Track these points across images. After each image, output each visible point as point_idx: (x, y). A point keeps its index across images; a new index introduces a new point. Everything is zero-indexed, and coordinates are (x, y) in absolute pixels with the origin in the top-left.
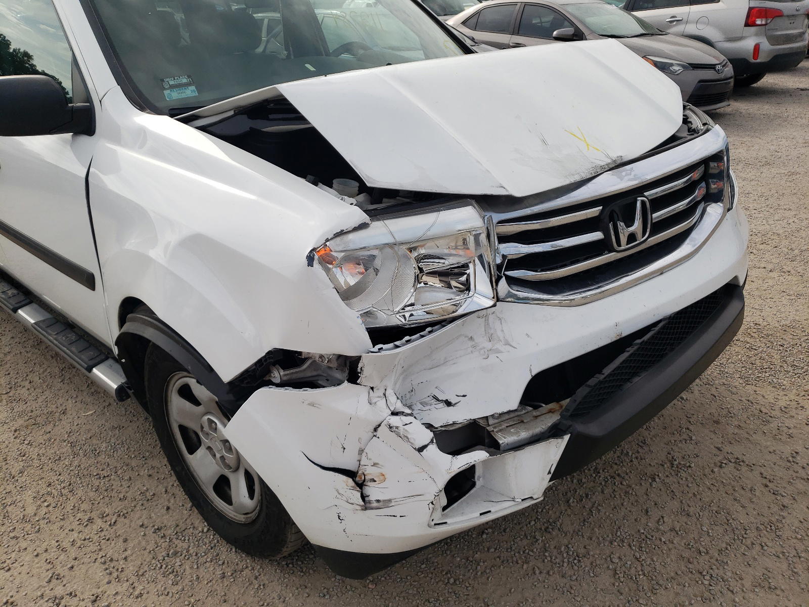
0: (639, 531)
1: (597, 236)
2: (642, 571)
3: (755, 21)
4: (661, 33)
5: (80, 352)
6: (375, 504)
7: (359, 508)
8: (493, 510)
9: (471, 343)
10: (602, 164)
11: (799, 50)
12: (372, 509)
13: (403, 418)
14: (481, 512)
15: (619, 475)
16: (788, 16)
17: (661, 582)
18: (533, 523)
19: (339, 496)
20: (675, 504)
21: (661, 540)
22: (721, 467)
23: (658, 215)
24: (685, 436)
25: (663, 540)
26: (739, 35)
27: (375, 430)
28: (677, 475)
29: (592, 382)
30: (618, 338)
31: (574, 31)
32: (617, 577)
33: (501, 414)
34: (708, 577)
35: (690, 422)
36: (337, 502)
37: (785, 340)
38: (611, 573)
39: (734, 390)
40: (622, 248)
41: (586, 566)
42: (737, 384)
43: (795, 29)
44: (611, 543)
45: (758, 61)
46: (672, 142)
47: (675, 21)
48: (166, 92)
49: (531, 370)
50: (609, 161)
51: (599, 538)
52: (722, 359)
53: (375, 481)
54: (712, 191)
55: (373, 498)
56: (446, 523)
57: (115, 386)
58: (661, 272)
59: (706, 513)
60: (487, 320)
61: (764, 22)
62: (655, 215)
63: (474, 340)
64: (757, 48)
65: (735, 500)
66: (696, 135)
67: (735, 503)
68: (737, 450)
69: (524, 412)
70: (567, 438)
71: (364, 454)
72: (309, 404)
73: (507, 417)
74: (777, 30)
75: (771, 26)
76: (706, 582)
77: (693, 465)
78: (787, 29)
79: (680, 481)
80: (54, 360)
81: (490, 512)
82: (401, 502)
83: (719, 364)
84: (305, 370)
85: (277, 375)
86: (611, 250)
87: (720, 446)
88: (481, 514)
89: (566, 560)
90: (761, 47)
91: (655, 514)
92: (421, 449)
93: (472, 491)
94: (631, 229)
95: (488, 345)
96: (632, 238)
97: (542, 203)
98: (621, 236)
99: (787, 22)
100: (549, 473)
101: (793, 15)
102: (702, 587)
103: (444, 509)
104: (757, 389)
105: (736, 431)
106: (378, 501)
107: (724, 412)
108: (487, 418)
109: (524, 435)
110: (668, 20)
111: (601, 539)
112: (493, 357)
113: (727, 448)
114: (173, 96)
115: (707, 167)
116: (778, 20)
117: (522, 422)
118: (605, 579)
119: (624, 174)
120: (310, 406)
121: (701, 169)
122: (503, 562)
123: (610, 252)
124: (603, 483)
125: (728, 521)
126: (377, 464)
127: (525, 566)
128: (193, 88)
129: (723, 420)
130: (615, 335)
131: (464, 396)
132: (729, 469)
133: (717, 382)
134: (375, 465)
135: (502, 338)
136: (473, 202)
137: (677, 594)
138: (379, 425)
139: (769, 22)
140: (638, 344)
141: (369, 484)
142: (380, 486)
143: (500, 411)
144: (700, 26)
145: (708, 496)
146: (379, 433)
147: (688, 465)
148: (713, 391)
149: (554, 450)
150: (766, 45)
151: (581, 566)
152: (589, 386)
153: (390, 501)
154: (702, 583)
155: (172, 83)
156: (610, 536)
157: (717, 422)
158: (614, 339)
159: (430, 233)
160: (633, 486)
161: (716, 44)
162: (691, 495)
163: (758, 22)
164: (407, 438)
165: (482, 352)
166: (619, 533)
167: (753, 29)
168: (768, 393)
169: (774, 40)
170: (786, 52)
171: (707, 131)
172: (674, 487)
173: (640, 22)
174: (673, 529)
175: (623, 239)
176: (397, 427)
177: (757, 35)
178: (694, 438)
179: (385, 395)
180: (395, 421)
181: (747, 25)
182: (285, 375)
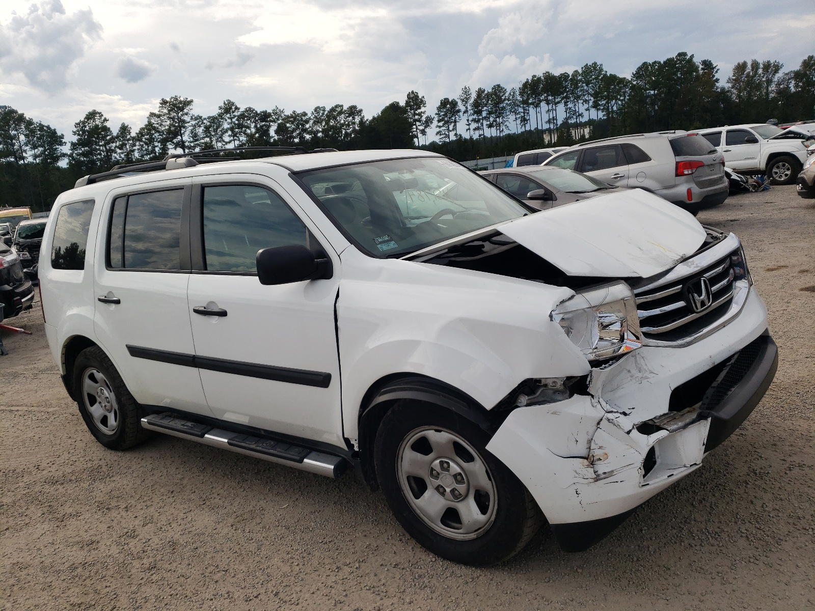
0: (752, 513)
1: (681, 304)
2: (765, 534)
3: (683, 172)
4: (612, 187)
5: (286, 450)
6: (603, 476)
7: (593, 480)
8: (674, 473)
9: (629, 375)
10: (677, 259)
11: (722, 191)
12: (601, 479)
13: (614, 414)
14: (668, 475)
15: (720, 485)
16: (708, 165)
17: (781, 538)
18: (674, 520)
19: (577, 475)
20: (769, 496)
21: (770, 516)
22: (790, 470)
23: (715, 288)
24: (755, 456)
25: (771, 515)
26: (673, 183)
27: (598, 423)
28: (762, 479)
29: (715, 384)
30: (713, 366)
31: (544, 191)
32: (750, 540)
33: (661, 416)
34: (810, 530)
35: (755, 447)
36: (576, 480)
37: (798, 389)
38: (745, 539)
39: (777, 425)
40: (699, 310)
41: (725, 538)
42: (777, 421)
43: (716, 174)
44: (736, 523)
45: (693, 201)
46: (705, 246)
47: (617, 177)
48: (379, 246)
49: (670, 387)
50: (680, 257)
51: (726, 522)
52: (760, 406)
53: (601, 460)
54: (737, 275)
55: (600, 472)
56: (648, 484)
57: (332, 467)
58: (724, 325)
59: (793, 497)
60: (636, 358)
61: (690, 172)
62: (713, 289)
63: (631, 372)
64: (689, 191)
65: (809, 487)
66: (719, 241)
67: (810, 488)
68: (797, 459)
69: (672, 414)
70: (710, 419)
71: (593, 442)
72: (552, 413)
73: (664, 418)
74: (701, 176)
75: (696, 174)
76: (811, 533)
77: (770, 472)
78: (710, 175)
79: (766, 482)
80: (226, 478)
81: (673, 475)
82: (620, 471)
83: (758, 410)
84: (538, 396)
85: (524, 399)
86: (693, 312)
87: (783, 458)
88: (668, 477)
89: (709, 536)
90: (693, 191)
91: (758, 503)
92: (629, 433)
93: (656, 466)
94: (702, 298)
95: (640, 375)
96: (703, 304)
97: (652, 283)
98: (697, 302)
99: (707, 170)
100: (704, 444)
101: (712, 164)
102: (809, 536)
103: (644, 476)
104: (794, 422)
105: (791, 448)
106: (605, 473)
107: (777, 439)
108: (651, 420)
109: (680, 424)
110: (612, 177)
111: (727, 521)
112: (644, 382)
113: (789, 459)
114: (385, 248)
115: (731, 259)
116: (700, 169)
117: (675, 418)
118: (742, 542)
119: (690, 264)
120: (552, 415)
121: (728, 261)
122: (665, 544)
123: (692, 313)
124: (712, 491)
125: (810, 499)
126: (602, 447)
127: (683, 544)
128: (393, 242)
129: (778, 443)
130: (711, 364)
131: (633, 408)
132: (796, 471)
133: (762, 421)
134: (600, 448)
135: (646, 369)
136: (623, 281)
137: (794, 543)
138: (601, 420)
139: (694, 171)
140: (729, 365)
141: (597, 463)
142: (605, 462)
143: (659, 415)
144: (640, 180)
145: (790, 488)
146: (601, 426)
147: (766, 472)
148: (762, 427)
149: (702, 430)
150: (696, 190)
151: (722, 538)
152: (714, 387)
153: (612, 471)
154: (808, 534)
155: (380, 240)
156: (733, 519)
157: (775, 445)
158: (711, 366)
159: (607, 300)
160: (734, 489)
161: (657, 192)
162: (778, 489)
163: (686, 172)
164: (619, 425)
165: (637, 380)
166: (739, 517)
167: (683, 178)
168: (802, 423)
169: (701, 184)
170: (711, 193)
171: (726, 237)
172: (764, 486)
173: (592, 180)
174: (774, 510)
175: (699, 305)
176: (612, 420)
177: (687, 182)
178: (763, 456)
179: (599, 401)
180: (610, 416)
181: (677, 175)
182: (529, 399)
